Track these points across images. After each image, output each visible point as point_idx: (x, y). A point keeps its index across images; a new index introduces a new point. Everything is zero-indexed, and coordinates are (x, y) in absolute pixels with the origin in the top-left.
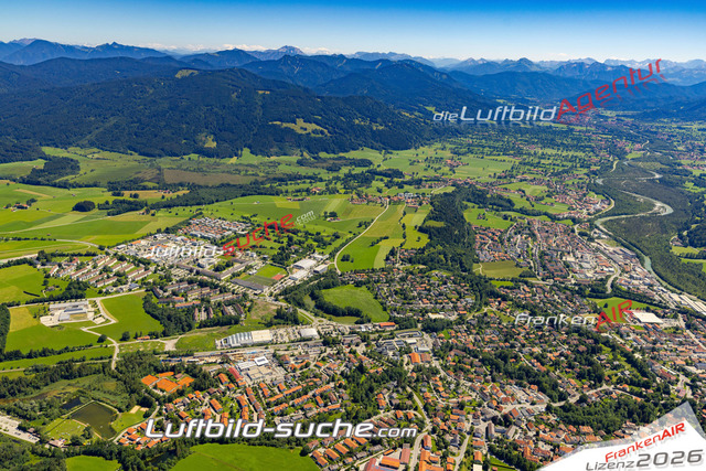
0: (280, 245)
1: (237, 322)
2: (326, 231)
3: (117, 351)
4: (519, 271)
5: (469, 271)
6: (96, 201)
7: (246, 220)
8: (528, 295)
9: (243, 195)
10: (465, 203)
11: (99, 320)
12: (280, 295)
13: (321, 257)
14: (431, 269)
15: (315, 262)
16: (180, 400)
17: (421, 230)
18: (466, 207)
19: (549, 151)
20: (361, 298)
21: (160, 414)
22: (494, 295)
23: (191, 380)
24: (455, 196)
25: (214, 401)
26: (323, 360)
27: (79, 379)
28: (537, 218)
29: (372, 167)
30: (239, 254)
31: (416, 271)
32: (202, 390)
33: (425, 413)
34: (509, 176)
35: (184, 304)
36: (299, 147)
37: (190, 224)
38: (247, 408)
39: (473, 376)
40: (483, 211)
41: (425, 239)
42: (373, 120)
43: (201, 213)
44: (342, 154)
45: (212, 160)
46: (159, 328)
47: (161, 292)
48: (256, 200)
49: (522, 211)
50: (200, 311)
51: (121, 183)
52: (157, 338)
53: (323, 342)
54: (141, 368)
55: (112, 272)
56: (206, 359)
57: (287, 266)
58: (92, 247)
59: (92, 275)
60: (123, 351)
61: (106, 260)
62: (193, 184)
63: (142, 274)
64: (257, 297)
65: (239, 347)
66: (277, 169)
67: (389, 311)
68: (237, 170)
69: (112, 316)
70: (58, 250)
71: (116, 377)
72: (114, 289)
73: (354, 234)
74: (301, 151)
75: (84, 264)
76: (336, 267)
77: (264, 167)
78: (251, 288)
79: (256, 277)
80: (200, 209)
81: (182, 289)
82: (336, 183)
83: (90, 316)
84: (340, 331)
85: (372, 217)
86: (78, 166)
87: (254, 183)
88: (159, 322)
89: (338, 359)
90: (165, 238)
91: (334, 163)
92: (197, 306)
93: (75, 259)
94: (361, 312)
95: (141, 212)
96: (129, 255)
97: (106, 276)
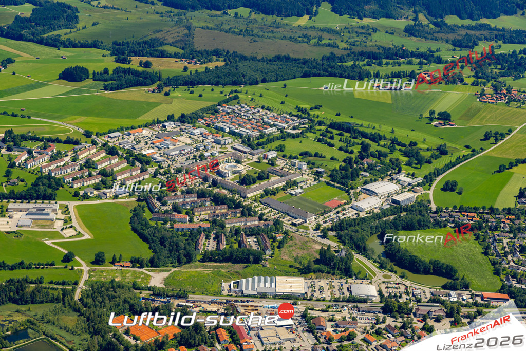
0: (345, 155)
1: (257, 259)
2: (427, 141)
3: (85, 276)
6: (92, 67)
7: (302, 113)
9: (305, 75)
11: (69, 233)
12: (332, 230)
13: (409, 180)
15: (397, 187)
20: (461, 249)
23: (177, 331)
26: (378, 333)
27: (30, 306)
30: (280, 163)
32: (188, 346)
35: (188, 225)
37: (217, 111)
43: (236, 98)
44: (484, 21)
45: (270, 19)
46: (146, 253)
47: (158, 204)
50: (207, 238)
51: (131, 45)
52: (141, 267)
53: (383, 308)
54: (112, 304)
55: (97, 169)
56: (204, 305)
57: (352, 188)
58: (75, 132)
59: (69, 170)
60: (93, 278)
61: (92, 152)
62: (234, 52)
63: (137, 176)
64: (295, 228)
65: (254, 296)
66: (370, 38)
67: (503, 277)
68: (305, 36)
69: (86, 229)
70: (32, 131)
71: (77, 310)
72: (96, 192)
73: (473, 151)
74: (415, 12)
75: (61, 154)
76: (431, 198)
77: (348, 35)
78: (288, 215)
79: (300, 198)
80: (236, 91)
81: (187, 203)
82: (462, 67)
83: (59, 225)
84: (414, 296)
85: (511, 126)
86: (77, 17)
87: (328, 59)
88: (148, 245)
89: (402, 335)
90: (178, 129)
91: (467, 34)
92: (205, 230)
93: (50, 146)
94: (456, 271)
95: (151, 89)
96: (124, 148)
97: (87, 174)
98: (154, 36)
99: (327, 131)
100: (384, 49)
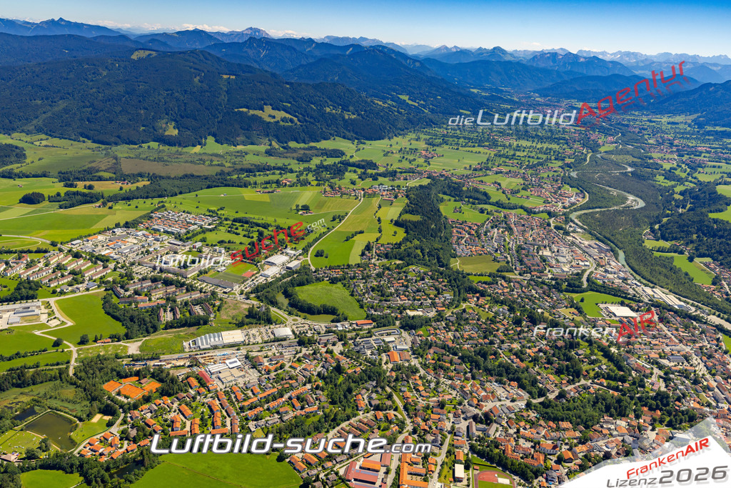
0: (250, 240)
1: (206, 323)
3: (75, 355)
4: (497, 266)
5: (446, 266)
6: (46, 193)
7: (212, 213)
8: (505, 291)
9: (209, 187)
10: (441, 195)
11: (54, 323)
12: (252, 293)
13: (293, 252)
14: (408, 265)
15: (287, 258)
16: (146, 406)
17: (397, 224)
18: (442, 200)
19: (524, 143)
20: (336, 295)
21: (125, 422)
22: (472, 290)
23: (158, 385)
24: (431, 189)
25: (184, 407)
26: (299, 360)
27: (33, 387)
28: (513, 212)
29: (344, 158)
30: (206, 250)
31: (393, 267)
32: (169, 395)
33: (405, 413)
34: (484, 168)
35: (148, 304)
36: (268, 135)
37: (151, 217)
38: (219, 414)
39: (453, 374)
40: (459, 204)
41: (401, 234)
42: (345, 108)
43: (163, 206)
44: (312, 144)
45: (174, 149)
46: (121, 330)
47: (122, 291)
48: (222, 193)
49: (498, 204)
50: (165, 311)
51: (73, 173)
52: (119, 341)
53: (298, 342)
54: (102, 374)
55: (67, 270)
56: (173, 362)
57: (258, 262)
58: (42, 243)
59: (44, 274)
60: (82, 356)
61: (60, 257)
62: (153, 174)
63: (100, 272)
64: (227, 295)
65: (209, 349)
66: (244, 159)
67: (366, 309)
68: (201, 160)
69: (68, 318)
70: (5, 246)
71: (74, 384)
72: (70, 288)
73: (328, 229)
74: (269, 140)
75: (34, 261)
76: (310, 263)
77: (230, 157)
78: (219, 286)
79: (225, 273)
80: (162, 202)
81: (145, 288)
82: (307, 175)
83: (44, 318)
84: (315, 330)
85: (346, 211)
86: (24, 155)
87: (220, 174)
88: (121, 323)
89: (315, 359)
90: (125, 233)
91: (304, 153)
92: (162, 306)
93: (24, 257)
94: (337, 310)
95: (98, 204)
96: (85, 251)
97: (59, 275)
98: (90, 166)
99: (232, 224)
100: (255, 165)
